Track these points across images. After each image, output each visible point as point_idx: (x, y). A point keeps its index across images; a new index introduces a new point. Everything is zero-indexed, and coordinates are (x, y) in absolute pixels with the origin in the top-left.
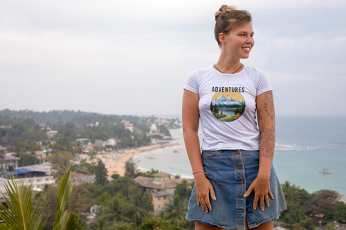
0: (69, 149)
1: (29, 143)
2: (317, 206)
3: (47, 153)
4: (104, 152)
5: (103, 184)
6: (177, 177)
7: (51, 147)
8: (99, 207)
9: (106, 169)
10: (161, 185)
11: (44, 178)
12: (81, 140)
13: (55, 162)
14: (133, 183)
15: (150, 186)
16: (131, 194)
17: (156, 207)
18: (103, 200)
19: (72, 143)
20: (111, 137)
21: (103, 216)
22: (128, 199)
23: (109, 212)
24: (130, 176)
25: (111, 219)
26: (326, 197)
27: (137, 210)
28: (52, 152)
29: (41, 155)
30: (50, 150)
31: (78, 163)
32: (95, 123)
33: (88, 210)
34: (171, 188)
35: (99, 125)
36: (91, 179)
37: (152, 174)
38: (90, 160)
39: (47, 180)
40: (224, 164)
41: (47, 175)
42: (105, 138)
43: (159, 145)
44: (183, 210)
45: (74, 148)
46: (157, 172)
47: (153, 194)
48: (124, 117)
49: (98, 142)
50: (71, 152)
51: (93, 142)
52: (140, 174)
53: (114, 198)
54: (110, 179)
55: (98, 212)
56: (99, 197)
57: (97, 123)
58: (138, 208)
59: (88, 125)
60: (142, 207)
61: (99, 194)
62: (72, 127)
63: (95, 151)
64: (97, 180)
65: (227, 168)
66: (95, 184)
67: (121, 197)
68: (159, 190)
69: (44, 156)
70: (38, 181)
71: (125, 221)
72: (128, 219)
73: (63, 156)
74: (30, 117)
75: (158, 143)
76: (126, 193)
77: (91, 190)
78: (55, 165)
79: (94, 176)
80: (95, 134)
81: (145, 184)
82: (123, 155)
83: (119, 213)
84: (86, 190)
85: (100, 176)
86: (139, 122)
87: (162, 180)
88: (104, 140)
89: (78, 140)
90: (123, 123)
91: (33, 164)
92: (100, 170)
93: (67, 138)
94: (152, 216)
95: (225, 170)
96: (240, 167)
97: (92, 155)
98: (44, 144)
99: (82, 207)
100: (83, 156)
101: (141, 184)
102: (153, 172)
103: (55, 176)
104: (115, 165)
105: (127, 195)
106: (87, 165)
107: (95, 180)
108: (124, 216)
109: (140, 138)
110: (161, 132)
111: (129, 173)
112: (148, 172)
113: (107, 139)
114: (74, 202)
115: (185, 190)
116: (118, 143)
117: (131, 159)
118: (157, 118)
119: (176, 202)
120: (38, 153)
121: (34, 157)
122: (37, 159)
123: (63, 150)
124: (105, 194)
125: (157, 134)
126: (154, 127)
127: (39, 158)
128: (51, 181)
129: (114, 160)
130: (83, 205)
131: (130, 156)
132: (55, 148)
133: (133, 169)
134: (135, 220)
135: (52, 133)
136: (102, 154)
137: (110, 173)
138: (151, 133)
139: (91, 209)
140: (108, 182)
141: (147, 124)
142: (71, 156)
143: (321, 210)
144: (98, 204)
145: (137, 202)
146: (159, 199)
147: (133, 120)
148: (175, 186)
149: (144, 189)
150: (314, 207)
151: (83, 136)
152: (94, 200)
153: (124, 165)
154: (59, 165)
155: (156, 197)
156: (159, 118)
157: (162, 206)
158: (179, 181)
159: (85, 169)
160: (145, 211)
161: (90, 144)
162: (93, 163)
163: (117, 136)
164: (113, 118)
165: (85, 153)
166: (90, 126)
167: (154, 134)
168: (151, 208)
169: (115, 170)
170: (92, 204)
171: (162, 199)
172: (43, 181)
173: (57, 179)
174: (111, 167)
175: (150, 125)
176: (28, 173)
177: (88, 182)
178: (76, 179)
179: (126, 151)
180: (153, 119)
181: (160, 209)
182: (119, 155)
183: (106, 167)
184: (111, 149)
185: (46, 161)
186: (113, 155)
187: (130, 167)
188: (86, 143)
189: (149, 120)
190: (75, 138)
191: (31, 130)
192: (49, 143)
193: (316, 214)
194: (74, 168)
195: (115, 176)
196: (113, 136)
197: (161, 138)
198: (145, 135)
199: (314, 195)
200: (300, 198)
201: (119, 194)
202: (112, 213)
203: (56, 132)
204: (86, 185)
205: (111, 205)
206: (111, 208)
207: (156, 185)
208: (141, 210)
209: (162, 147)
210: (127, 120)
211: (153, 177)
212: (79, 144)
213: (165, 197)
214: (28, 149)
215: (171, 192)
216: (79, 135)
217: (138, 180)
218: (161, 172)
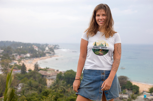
0: (9, 58)
4: (24, 59)
5: (24, 74)
7: (0, 57)
8: (23, 84)
10: (50, 74)
12: (14, 54)
14: (38, 73)
15: (45, 75)
16: (37, 78)
17: (48, 84)
18: (24, 81)
19: (10, 55)
21: (25, 88)
22: (35, 80)
23: (27, 86)
24: (37, 70)
25: (28, 89)
26: (123, 79)
27: (40, 85)
28: (1, 60)
31: (13, 64)
32: (20, 47)
33: (18, 86)
34: (55, 75)
35: (23, 47)
36: (19, 72)
37: (46, 70)
38: (18, 63)
42: (25, 53)
43: (49, 57)
44: (60, 85)
45: (11, 58)
49: (22, 55)
50: (10, 59)
51: (20, 55)
52: (41, 69)
53: (29, 80)
54: (27, 72)
55: (22, 86)
56: (23, 80)
57: (22, 47)
59: (17, 48)
61: (22, 78)
62: (10, 49)
63: (21, 59)
65: (98, 74)
66: (21, 74)
67: (32, 80)
68: (49, 76)
71: (34, 90)
72: (36, 89)
73: (6, 62)
75: (49, 56)
76: (35, 78)
77: (19, 77)
78: (3, 65)
79: (20, 70)
80: (20, 51)
82: (33, 61)
83: (32, 86)
84: (17, 77)
85: (23, 70)
86: (41, 46)
87: (51, 72)
88: (25, 54)
89: (13, 54)
90: (33, 47)
92: (23, 68)
93: (8, 53)
94: (46, 88)
95: (96, 75)
96: (103, 74)
97: (19, 61)
100: (15, 62)
101: (41, 74)
102: (47, 68)
103: (2, 70)
104: (30, 65)
105: (35, 79)
106: (17, 65)
107: (21, 72)
108: (34, 88)
109: (41, 53)
110: (50, 51)
111: (36, 69)
113: (26, 54)
115: (61, 76)
116: (31, 56)
117: (37, 63)
118: (48, 45)
119: (57, 81)
123: (6, 59)
124: (25, 78)
125: (48, 51)
126: (47, 49)
128: (1, 73)
129: (29, 63)
130: (15, 83)
131: (36, 61)
132: (3, 58)
133: (38, 67)
134: (39, 89)
135: (1, 51)
136: (24, 60)
137: (28, 69)
139: (19, 85)
140: (27, 73)
141: (44, 47)
142: (10, 61)
144: (22, 83)
145: (39, 82)
147: (38, 45)
148: (57, 74)
149: (43, 76)
151: (15, 53)
152: (20, 81)
154: (4, 65)
155: (48, 79)
156: (49, 44)
157: (51, 83)
158: (58, 72)
159: (16, 67)
160: (43, 86)
161: (18, 56)
162: (20, 65)
163: (30, 52)
164: (29, 44)
165: (16, 60)
167: (47, 52)
168: (46, 84)
169: (30, 67)
170: (20, 83)
171: (51, 80)
173: (3, 72)
174: (28, 66)
175: (45, 48)
177: (18, 73)
180: (47, 45)
181: (50, 85)
182: (31, 61)
183: (26, 66)
184: (28, 58)
186: (29, 61)
187: (36, 66)
188: (16, 55)
189: (45, 46)
190: (11, 54)
194: (11, 67)
195: (30, 70)
196: (29, 53)
197: (50, 53)
198: (43, 52)
201: (32, 78)
202: (29, 87)
203: (3, 51)
204: (17, 74)
205: (28, 83)
206: (28, 85)
207: (48, 74)
208: (42, 85)
209: (51, 57)
210: (35, 45)
211: (47, 71)
212: (13, 56)
213: (52, 79)
215: (55, 77)
216: (13, 52)
217: (40, 72)
218: (50, 68)
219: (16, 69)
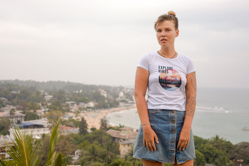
0: (61, 109)
1: (32, 104)
2: (239, 153)
3: (45, 112)
4: (85, 111)
5: (84, 135)
7: (47, 107)
8: (81, 151)
9: (87, 124)
10: (126, 136)
11: (42, 129)
12: (69, 103)
13: (50, 118)
14: (106, 134)
15: (118, 137)
16: (104, 142)
17: (122, 152)
18: (84, 146)
19: (63, 104)
20: (91, 101)
21: (84, 157)
22: (102, 146)
23: (88, 155)
24: (104, 129)
25: (90, 160)
26: (246, 147)
27: (108, 154)
28: (49, 111)
29: (40, 113)
30: (47, 109)
31: (67, 119)
32: (79, 91)
33: (73, 153)
34: (133, 138)
35: (83, 92)
36: (76, 131)
37: (119, 129)
38: (75, 117)
39: (44, 131)
40: (163, 119)
41: (45, 128)
42: (86, 101)
43: (125, 107)
45: (64, 108)
46: (123, 126)
47: (120, 142)
48: (101, 87)
49: (82, 105)
50: (62, 111)
51: (78, 104)
52: (111, 128)
53: (92, 145)
54: (89, 131)
55: (80, 154)
56: (81, 144)
57: (81, 91)
58: (109, 152)
59: (74, 92)
60: (112, 151)
61: (82, 141)
62: (63, 93)
63: (80, 111)
64: (80, 132)
65: (165, 122)
66: (78, 134)
67: (97, 144)
68: (124, 140)
69: (43, 114)
70: (38, 131)
71: (100, 161)
72: (102, 160)
73: (56, 114)
74: (33, 86)
76: (101, 141)
77: (76, 139)
78: (51, 120)
79: (78, 129)
80: (79, 98)
81: (114, 135)
82: (99, 114)
83: (96, 155)
84: (72, 138)
85: (83, 128)
86: (111, 91)
87: (127, 132)
88: (86, 103)
89: (67, 102)
90: (100, 91)
91: (35, 119)
92: (83, 125)
93: (59, 101)
94: (119, 158)
95: (163, 123)
96: (173, 122)
97: (77, 113)
98: (43, 105)
99: (69, 150)
100: (71, 114)
101: (111, 135)
102: (121, 127)
103: (50, 128)
104: (93, 121)
105: (101, 143)
106: (73, 120)
107: (79, 132)
108: (99, 158)
109: (111, 102)
110: (127, 98)
111: (103, 127)
112: (117, 127)
113: (88, 102)
114: (63, 147)
116: (96, 106)
117: (105, 117)
118: (124, 88)
120: (38, 111)
121: (36, 114)
122: (38, 116)
123: (56, 109)
124: (86, 141)
125: (124, 99)
126: (121, 94)
127: (39, 115)
128: (47, 132)
129: (92, 117)
130: (70, 149)
131: (104, 114)
132: (51, 108)
133: (106, 124)
134: (107, 161)
135: (48, 97)
136: (84, 113)
137: (90, 127)
138: (119, 98)
139: (76, 152)
140: (88, 133)
141: (117, 92)
142: (62, 114)
143: (241, 156)
144: (80, 149)
145: (108, 148)
146: (124, 146)
147: (107, 89)
149: (114, 138)
150: (236, 154)
151: (71, 100)
152: (77, 146)
153: (99, 121)
154: (53, 120)
155: (122, 145)
156: (126, 87)
157: (127, 151)
159: (72, 123)
160: (114, 155)
161: (75, 105)
162: (78, 120)
163: (95, 100)
164: (92, 87)
165: (72, 112)
166: (76, 93)
167: (122, 99)
168: (118, 153)
169: (93, 125)
170: (76, 149)
171: (127, 146)
172: (42, 131)
173: (51, 130)
174: (90, 123)
175: (119, 93)
176: (31, 126)
177: (74, 133)
178: (65, 130)
179: (102, 111)
180: (121, 88)
181: (125, 154)
182: (96, 114)
183: (87, 122)
184: (90, 110)
185: (44, 117)
186: (92, 113)
187: (104, 123)
188: (73, 104)
189: (118, 89)
190: (65, 101)
191: (34, 95)
192: (46, 104)
193: (238, 159)
194: (63, 123)
195: (93, 129)
196: (92, 100)
197: (126, 102)
198: (115, 100)
199: (236, 145)
200: (226, 148)
201: (96, 142)
202: (91, 155)
203: (52, 96)
204: (72, 135)
205: (90, 150)
206: (90, 152)
207: (122, 136)
208: (111, 153)
209: (128, 109)
210: (102, 89)
211: (121, 130)
212: (67, 105)
213: (129, 145)
214: (31, 108)
216: (68, 99)
217: (110, 132)
218: (126, 127)
219: (71, 127)
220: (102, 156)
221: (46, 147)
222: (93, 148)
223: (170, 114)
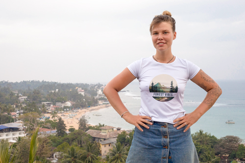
0: (37, 110)
1: (6, 106)
2: (224, 148)
3: (20, 114)
4: (62, 111)
5: (62, 136)
6: (119, 129)
7: (22, 109)
8: (60, 153)
9: (65, 125)
10: (106, 136)
11: (18, 132)
12: (45, 103)
13: (25, 120)
14: (85, 135)
15: (98, 137)
16: (84, 143)
17: (103, 153)
19: (38, 105)
20: (68, 100)
21: (63, 160)
22: (81, 147)
23: (68, 157)
24: (83, 129)
25: (70, 162)
26: (231, 141)
27: (89, 155)
28: (24, 113)
29: (15, 115)
30: (22, 111)
31: (43, 120)
32: (55, 90)
33: (52, 156)
34: (114, 138)
36: (54, 132)
37: (99, 128)
38: (52, 118)
39: (20, 134)
41: (20, 130)
42: (63, 101)
43: (104, 105)
44: (123, 154)
45: (40, 109)
46: (103, 125)
47: (100, 142)
48: (77, 85)
49: (58, 104)
50: (38, 112)
51: (54, 104)
52: (90, 128)
53: (71, 146)
54: (68, 132)
55: (60, 157)
56: (60, 146)
57: (57, 90)
58: (89, 153)
59: (50, 91)
60: (92, 152)
61: (60, 143)
62: (38, 93)
63: (56, 111)
64: (58, 133)
66: (56, 136)
67: (76, 146)
68: (105, 139)
69: (17, 116)
70: (13, 135)
72: (83, 162)
73: (31, 116)
74: (6, 87)
75: (104, 104)
76: (80, 142)
77: (54, 141)
78: (26, 122)
79: (56, 130)
80: (55, 98)
81: (94, 135)
82: (78, 113)
83: (76, 157)
84: (49, 141)
85: (61, 130)
86: (89, 88)
87: (107, 131)
88: (62, 103)
89: (42, 103)
90: (77, 90)
91: (9, 122)
92: (60, 126)
93: (34, 101)
94: (100, 159)
96: (166, 136)
97: (54, 114)
98: (17, 106)
99: (47, 153)
100: (47, 115)
101: (91, 135)
102: (100, 126)
103: (26, 130)
104: (71, 121)
105: (81, 144)
106: (50, 122)
107: (56, 133)
108: (79, 160)
109: (89, 101)
111: (82, 127)
112: (96, 126)
113: (65, 101)
114: (41, 150)
115: (124, 139)
116: (73, 105)
117: (83, 117)
118: (102, 85)
119: (118, 148)
120: (13, 113)
121: (10, 117)
122: (12, 118)
123: (32, 111)
124: (65, 143)
125: (103, 97)
126: (100, 92)
127: (13, 117)
128: (23, 135)
129: (70, 117)
131: (83, 114)
132: (26, 110)
133: (85, 124)
134: (87, 162)
135: (23, 98)
136: (61, 113)
137: (68, 128)
138: (98, 96)
139: (54, 155)
140: (66, 134)
141: (95, 90)
142: (38, 115)
143: (227, 151)
144: (59, 151)
145: (88, 148)
146: (105, 146)
147: (84, 87)
148: (117, 136)
149: (94, 139)
150: (221, 149)
151: (47, 100)
152: (56, 148)
153: (77, 121)
154: (29, 122)
155: (103, 145)
156: (104, 85)
157: (108, 151)
158: (120, 132)
159: (49, 125)
160: (95, 155)
161: (52, 105)
162: (55, 120)
163: (72, 99)
164: (69, 86)
165: (48, 113)
166: (51, 93)
167: (100, 97)
168: (99, 153)
169: (72, 125)
170: (55, 151)
171: (107, 146)
172: (17, 135)
173: (27, 133)
174: (68, 123)
175: (97, 91)
176: (5, 129)
177: (51, 134)
178: (42, 132)
179: (80, 110)
180: (99, 86)
181: (106, 154)
182: (74, 114)
183: (65, 123)
184: (68, 109)
185: (19, 120)
186: (70, 114)
187: (83, 123)
188: (49, 105)
189: (96, 87)
190: (40, 102)
191: (7, 96)
192: (21, 105)
193: (223, 154)
195: (72, 130)
196: (69, 100)
197: (105, 100)
198: (94, 98)
199: (221, 140)
200: (211, 142)
201: (75, 143)
202: (71, 158)
203: (26, 97)
204: (50, 137)
205: (69, 152)
206: (69, 154)
207: (103, 136)
208: (92, 154)
209: (107, 107)
210: (79, 87)
211: (101, 130)
212: (44, 106)
213: (109, 144)
214: (5, 111)
215: (114, 140)
216: (43, 99)
217: (89, 132)
218: (106, 126)
219: (49, 128)
220: (82, 157)
221: (23, 151)
222: (73, 150)
223: (162, 129)
